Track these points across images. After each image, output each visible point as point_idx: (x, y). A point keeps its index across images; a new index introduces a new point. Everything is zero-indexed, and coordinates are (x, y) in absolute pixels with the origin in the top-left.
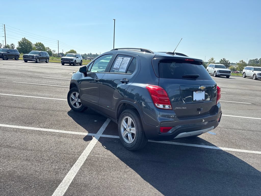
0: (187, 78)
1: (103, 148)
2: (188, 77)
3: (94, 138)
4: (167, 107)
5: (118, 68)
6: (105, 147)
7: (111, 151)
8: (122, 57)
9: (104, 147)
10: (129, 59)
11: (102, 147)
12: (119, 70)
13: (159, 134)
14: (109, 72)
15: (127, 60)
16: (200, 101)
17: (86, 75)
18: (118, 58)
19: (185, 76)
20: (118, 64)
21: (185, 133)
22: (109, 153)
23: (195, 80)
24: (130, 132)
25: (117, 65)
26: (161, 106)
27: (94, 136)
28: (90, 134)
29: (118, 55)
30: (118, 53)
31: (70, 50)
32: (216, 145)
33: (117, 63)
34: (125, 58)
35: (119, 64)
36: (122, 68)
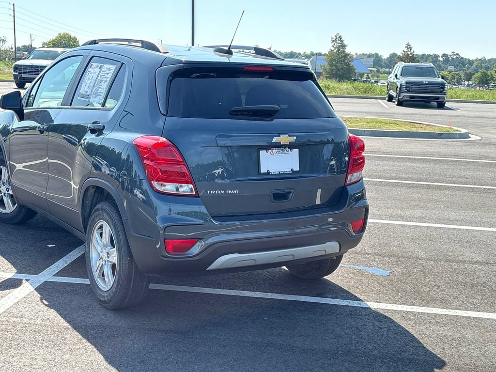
0: (243, 115)
1: (41, 304)
2: (245, 113)
3: (25, 284)
4: (185, 189)
5: (88, 93)
6: (46, 303)
7: (58, 311)
8: (100, 65)
9: (42, 302)
10: (113, 68)
11: (40, 301)
12: (89, 99)
13: (163, 258)
14: (70, 105)
15: (107, 71)
16: (283, 174)
17: (21, 117)
18: (92, 65)
19: (234, 111)
20: (88, 82)
21: (236, 255)
22: (53, 313)
23: (272, 120)
24: (108, 261)
25: (87, 86)
26: (169, 187)
27: (27, 280)
28: (20, 276)
29: (93, 57)
30: (92, 53)
31: (57, 35)
32: (362, 298)
33: (89, 79)
34: (106, 66)
35: (91, 82)
36: (96, 94)
